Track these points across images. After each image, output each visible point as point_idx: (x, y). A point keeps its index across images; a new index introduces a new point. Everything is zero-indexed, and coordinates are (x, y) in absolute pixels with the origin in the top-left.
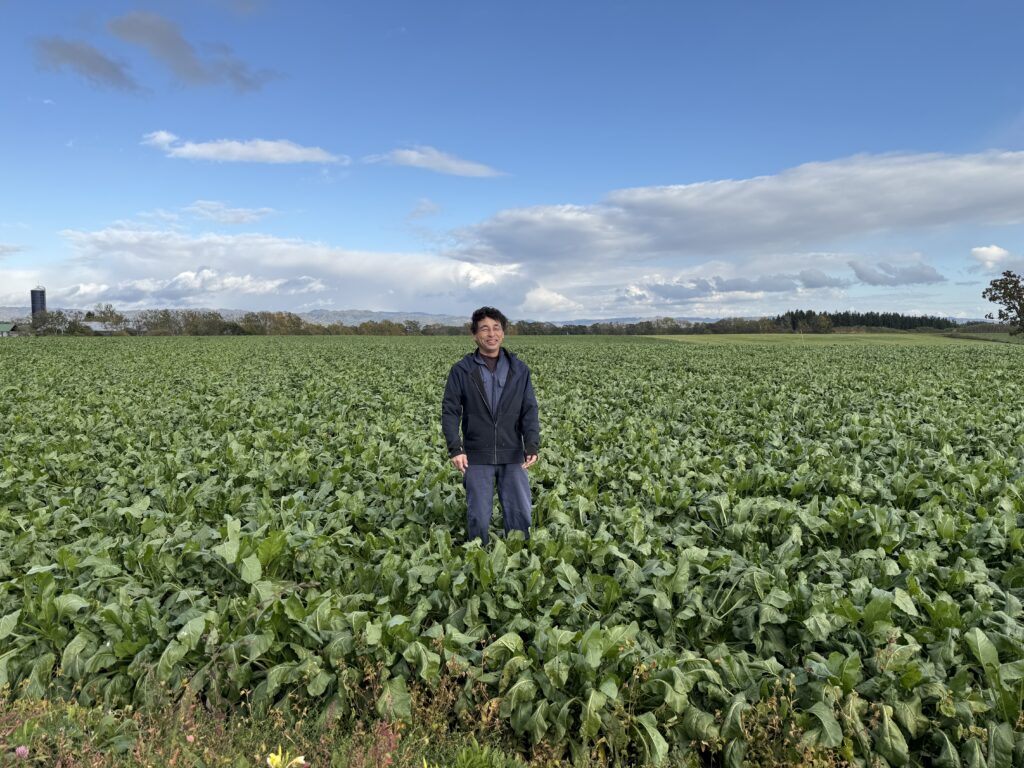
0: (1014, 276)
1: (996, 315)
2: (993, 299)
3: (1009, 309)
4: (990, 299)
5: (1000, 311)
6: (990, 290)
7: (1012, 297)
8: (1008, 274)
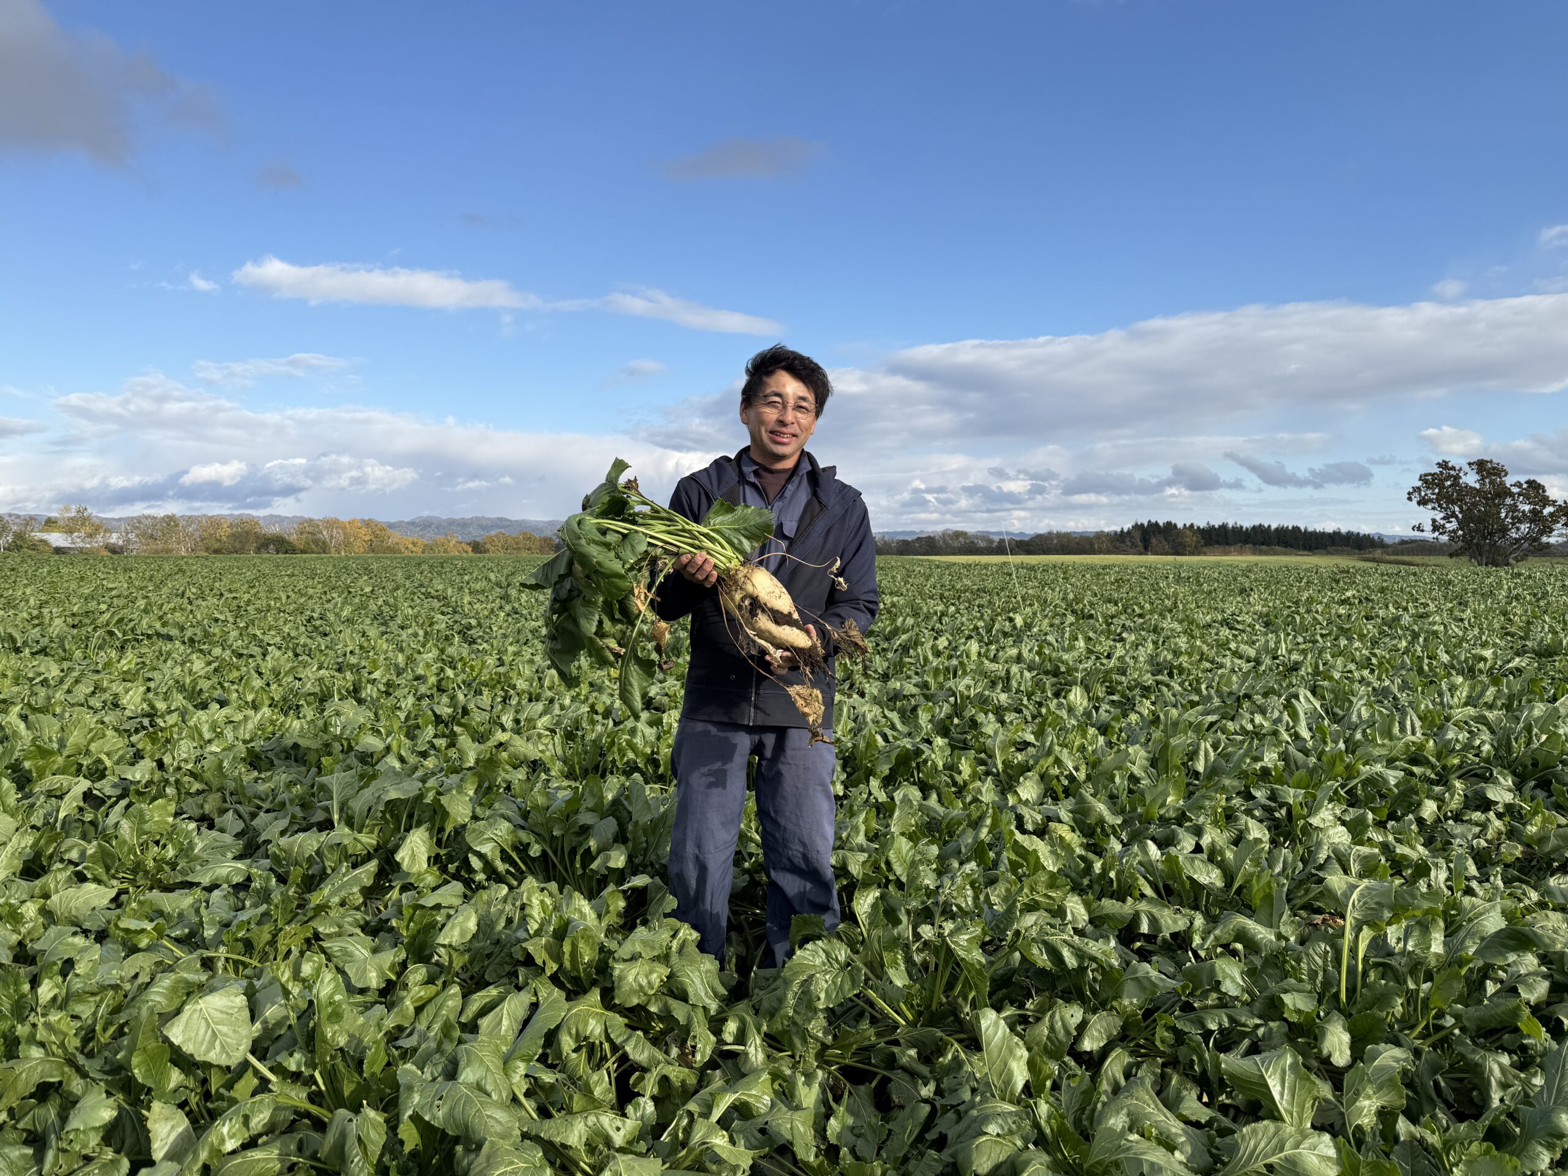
0: (1453, 468)
1: (1428, 527)
2: (1422, 502)
3: (1446, 518)
4: (1419, 503)
5: (1434, 521)
6: (1417, 489)
7: (1452, 501)
8: (1443, 465)
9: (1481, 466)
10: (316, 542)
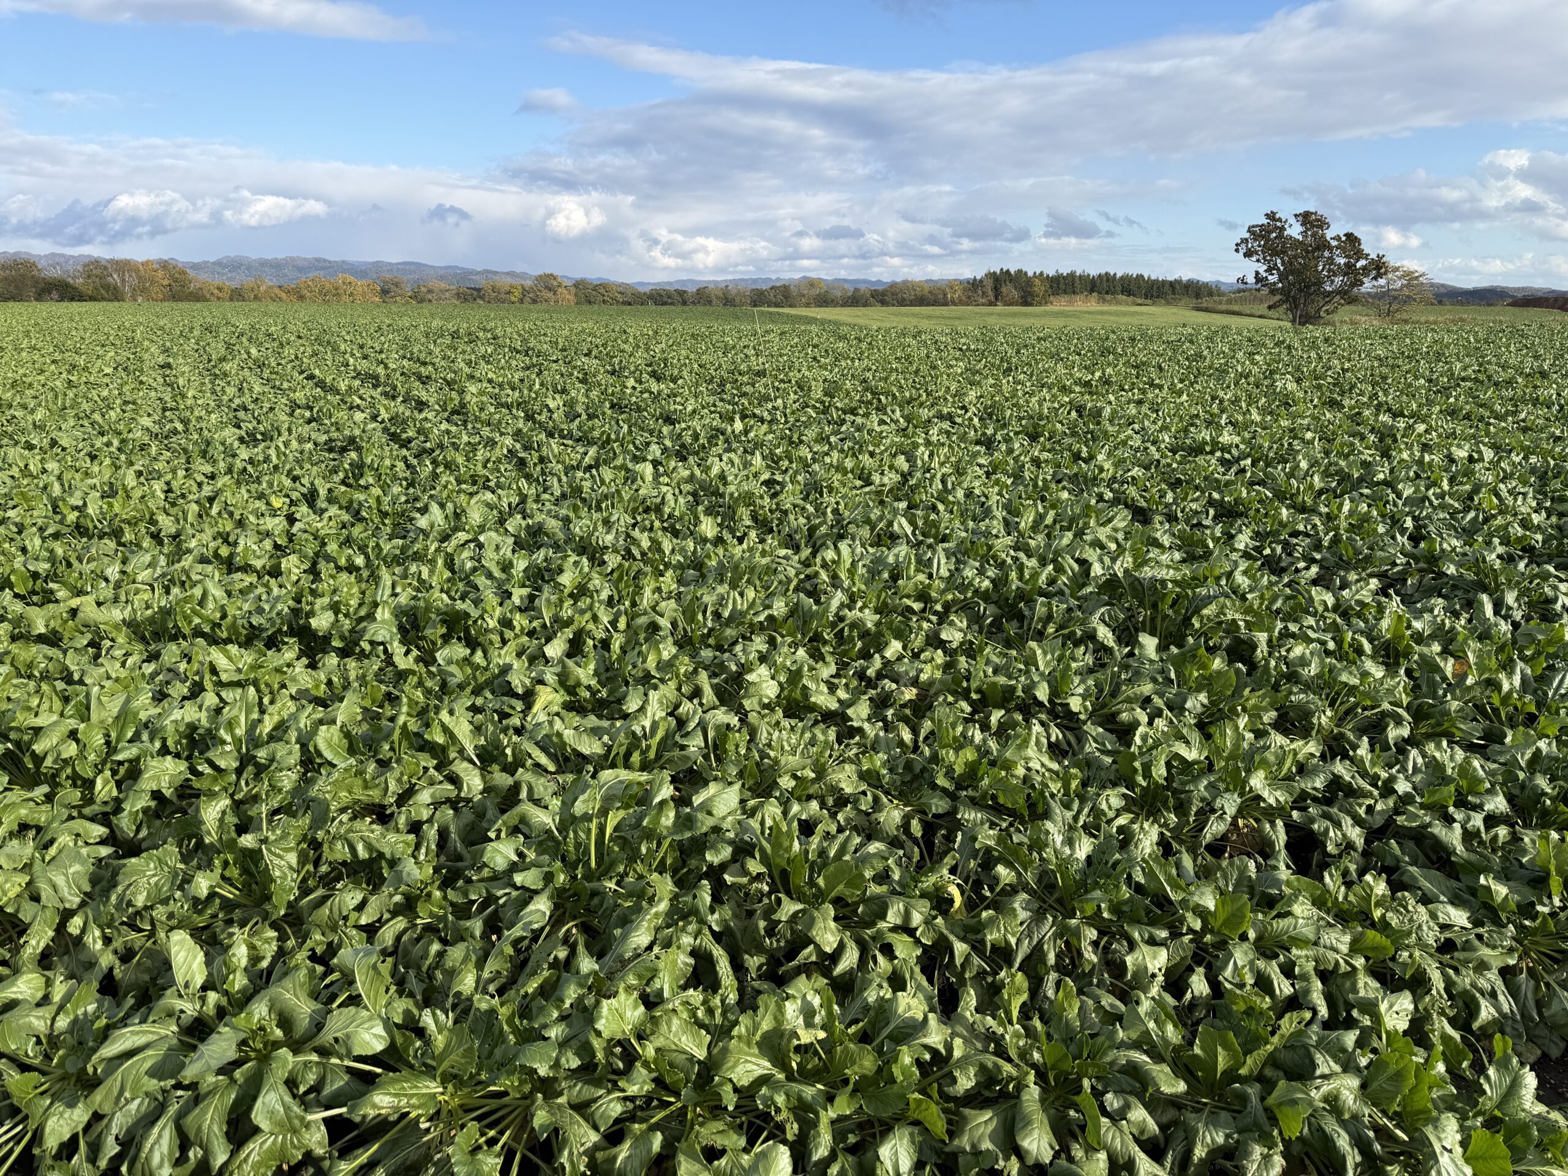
0: (1280, 220)
1: (1251, 279)
2: (1248, 254)
3: (1269, 270)
4: (1246, 255)
5: (1257, 273)
6: (1245, 241)
7: (1275, 253)
8: (1271, 216)
9: (1306, 218)
10: (107, 287)
